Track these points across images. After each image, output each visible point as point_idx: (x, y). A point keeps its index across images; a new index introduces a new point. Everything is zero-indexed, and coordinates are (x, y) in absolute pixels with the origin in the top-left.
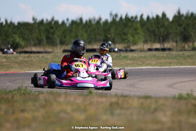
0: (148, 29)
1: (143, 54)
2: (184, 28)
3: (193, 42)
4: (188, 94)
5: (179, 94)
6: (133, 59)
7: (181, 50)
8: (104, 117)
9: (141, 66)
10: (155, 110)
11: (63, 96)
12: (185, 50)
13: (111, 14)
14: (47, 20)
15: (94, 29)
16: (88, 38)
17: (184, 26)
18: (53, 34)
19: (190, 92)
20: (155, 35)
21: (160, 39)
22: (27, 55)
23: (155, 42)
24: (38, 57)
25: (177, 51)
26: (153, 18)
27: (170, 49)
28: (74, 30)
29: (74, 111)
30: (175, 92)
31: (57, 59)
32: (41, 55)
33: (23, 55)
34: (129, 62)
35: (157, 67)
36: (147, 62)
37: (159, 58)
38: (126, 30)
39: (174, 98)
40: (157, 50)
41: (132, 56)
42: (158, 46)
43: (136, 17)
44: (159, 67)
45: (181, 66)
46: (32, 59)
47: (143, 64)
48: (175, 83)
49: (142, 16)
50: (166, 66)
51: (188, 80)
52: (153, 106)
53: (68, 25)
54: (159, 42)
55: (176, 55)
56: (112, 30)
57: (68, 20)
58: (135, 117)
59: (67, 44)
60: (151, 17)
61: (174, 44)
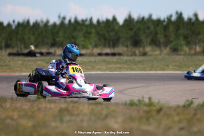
0: (98, 33)
1: (92, 59)
2: (135, 33)
3: (144, 48)
4: (139, 101)
5: (130, 101)
7: (132, 55)
8: (53, 124)
9: (91, 71)
10: (106, 116)
11: (9, 101)
12: (136, 55)
13: (59, 17)
15: (42, 32)
16: (35, 41)
17: (134, 30)
19: (141, 99)
20: (105, 39)
21: (109, 43)
23: (105, 46)
25: (127, 55)
26: (103, 22)
27: (120, 54)
28: (20, 32)
29: (20, 117)
30: (126, 98)
31: (2, 62)
35: (107, 72)
37: (109, 63)
38: (75, 34)
39: (126, 104)
40: (107, 54)
41: (81, 61)
42: (108, 50)
43: (86, 20)
44: (109, 72)
45: (131, 71)
47: (93, 69)
48: (126, 89)
49: (91, 19)
50: (116, 71)
51: (138, 85)
52: (104, 112)
53: (14, 27)
54: (109, 47)
55: (126, 60)
56: (61, 33)
57: (14, 21)
58: (85, 124)
59: (13, 47)
60: (101, 20)
61: (125, 49)
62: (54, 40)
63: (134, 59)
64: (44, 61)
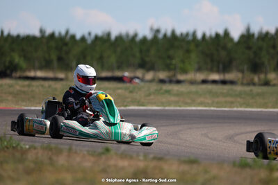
1: (193, 88)
2: (255, 53)
3: (266, 74)
6: (178, 94)
7: (248, 85)
9: (190, 106)
12: (254, 84)
13: (151, 29)
14: (60, 34)
15: (126, 49)
16: (117, 62)
17: (254, 49)
18: (67, 53)
20: (212, 61)
21: (218, 67)
22: (26, 82)
23: (211, 70)
24: (42, 86)
25: (242, 84)
26: (211, 37)
27: (232, 82)
32: (46, 84)
33: (21, 82)
34: (173, 98)
35: (212, 108)
36: (199, 100)
37: (216, 95)
38: (171, 52)
40: (214, 82)
41: (177, 91)
42: (216, 77)
43: (187, 34)
44: (215, 109)
45: (246, 107)
46: (34, 88)
47: (193, 103)
48: (237, 134)
49: (194, 34)
50: (225, 107)
51: (256, 129)
53: (89, 42)
54: (218, 71)
56: (153, 52)
57: (90, 34)
60: (208, 34)
61: (240, 75)
62: (142, 59)
63: (251, 91)
64: (126, 89)
